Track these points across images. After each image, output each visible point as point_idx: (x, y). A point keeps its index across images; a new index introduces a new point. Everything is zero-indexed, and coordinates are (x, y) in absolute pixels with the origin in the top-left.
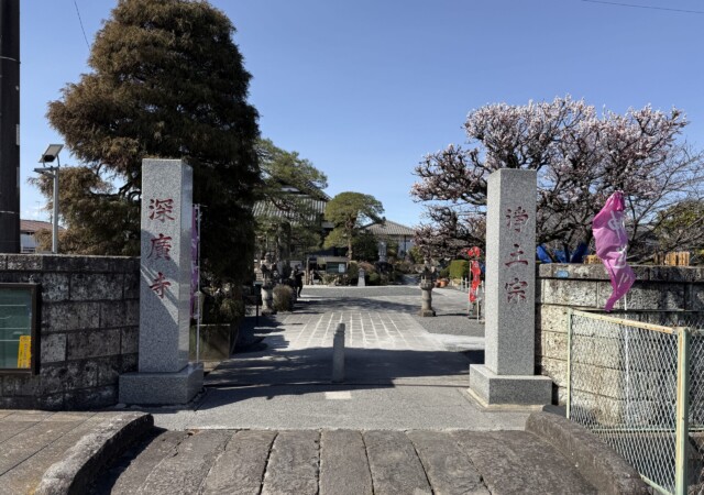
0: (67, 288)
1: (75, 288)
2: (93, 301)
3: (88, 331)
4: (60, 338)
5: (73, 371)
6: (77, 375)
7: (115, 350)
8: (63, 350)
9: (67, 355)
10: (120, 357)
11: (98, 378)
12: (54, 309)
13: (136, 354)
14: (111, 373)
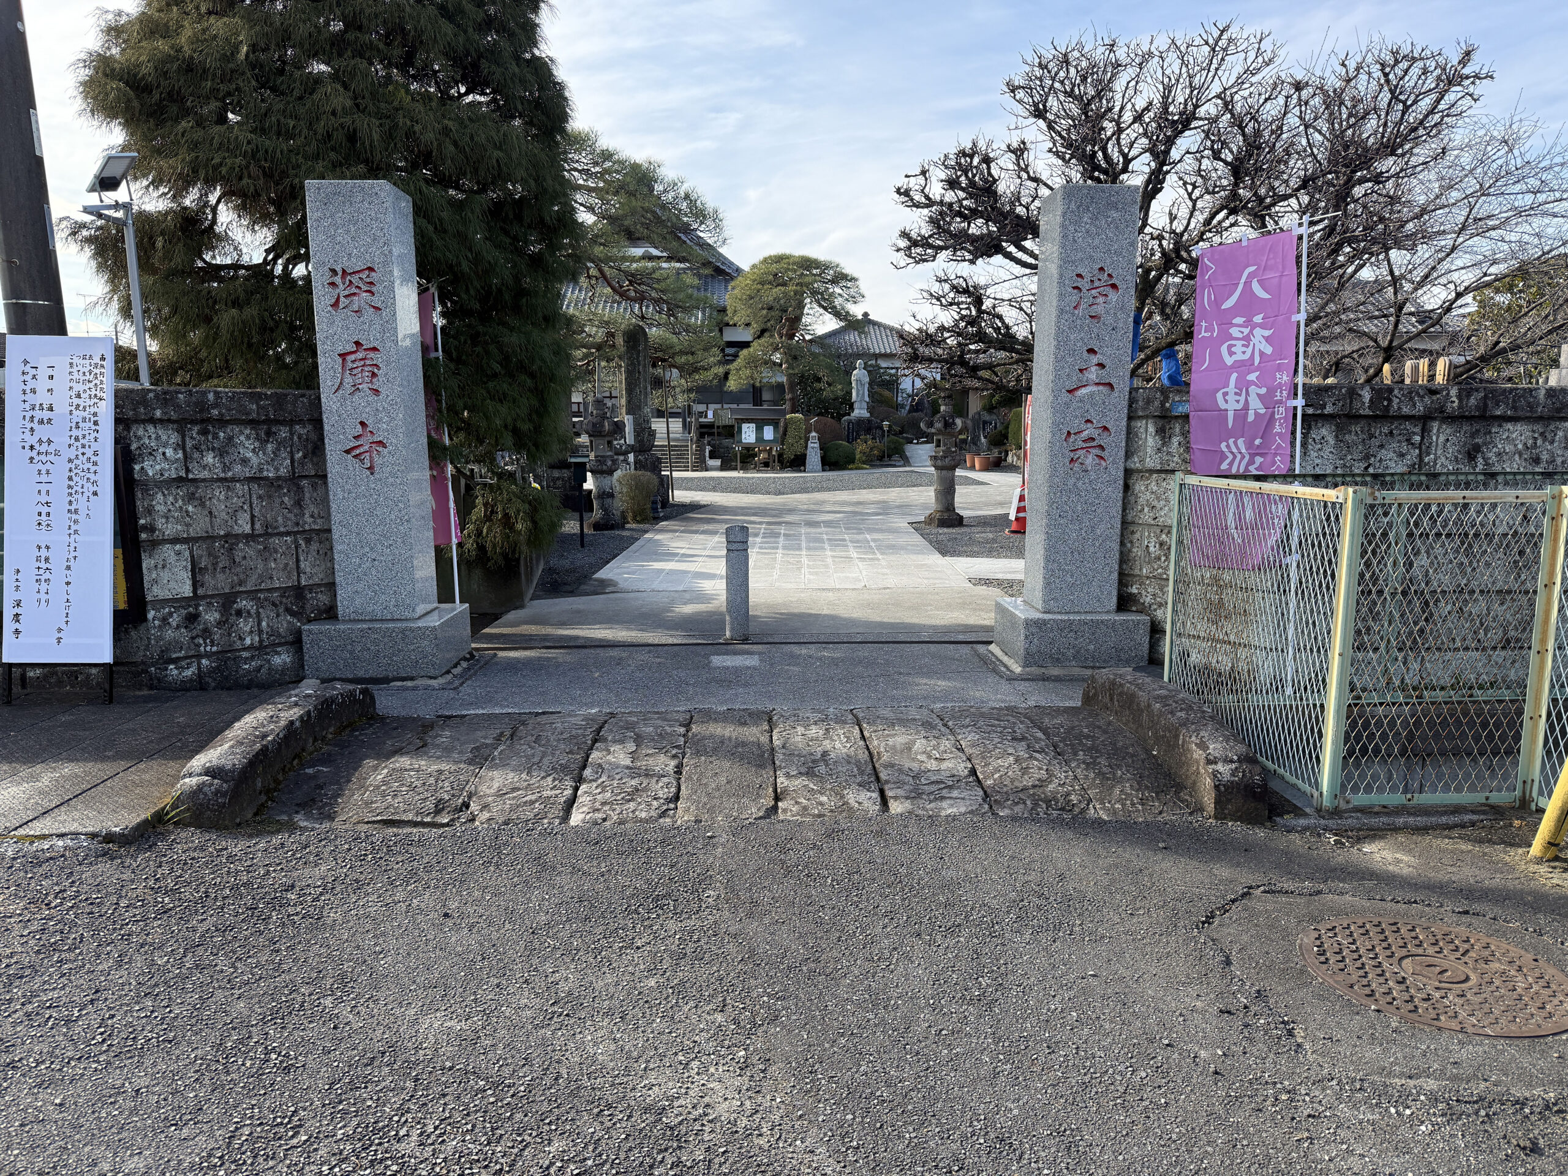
0: (180, 455)
1: (196, 455)
2: (233, 480)
3: (231, 539)
4: (178, 553)
5: (211, 617)
6: (220, 624)
7: (289, 578)
8: (185, 576)
9: (195, 585)
10: (299, 592)
11: (260, 632)
12: (160, 496)
13: (331, 586)
14: (285, 623)
